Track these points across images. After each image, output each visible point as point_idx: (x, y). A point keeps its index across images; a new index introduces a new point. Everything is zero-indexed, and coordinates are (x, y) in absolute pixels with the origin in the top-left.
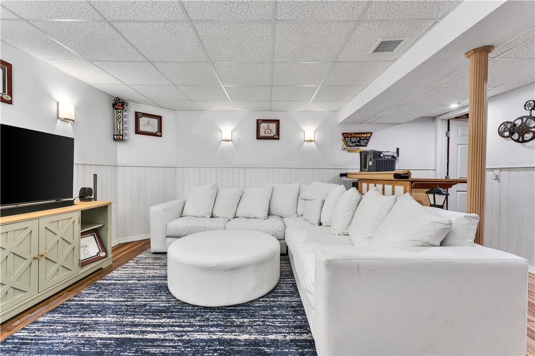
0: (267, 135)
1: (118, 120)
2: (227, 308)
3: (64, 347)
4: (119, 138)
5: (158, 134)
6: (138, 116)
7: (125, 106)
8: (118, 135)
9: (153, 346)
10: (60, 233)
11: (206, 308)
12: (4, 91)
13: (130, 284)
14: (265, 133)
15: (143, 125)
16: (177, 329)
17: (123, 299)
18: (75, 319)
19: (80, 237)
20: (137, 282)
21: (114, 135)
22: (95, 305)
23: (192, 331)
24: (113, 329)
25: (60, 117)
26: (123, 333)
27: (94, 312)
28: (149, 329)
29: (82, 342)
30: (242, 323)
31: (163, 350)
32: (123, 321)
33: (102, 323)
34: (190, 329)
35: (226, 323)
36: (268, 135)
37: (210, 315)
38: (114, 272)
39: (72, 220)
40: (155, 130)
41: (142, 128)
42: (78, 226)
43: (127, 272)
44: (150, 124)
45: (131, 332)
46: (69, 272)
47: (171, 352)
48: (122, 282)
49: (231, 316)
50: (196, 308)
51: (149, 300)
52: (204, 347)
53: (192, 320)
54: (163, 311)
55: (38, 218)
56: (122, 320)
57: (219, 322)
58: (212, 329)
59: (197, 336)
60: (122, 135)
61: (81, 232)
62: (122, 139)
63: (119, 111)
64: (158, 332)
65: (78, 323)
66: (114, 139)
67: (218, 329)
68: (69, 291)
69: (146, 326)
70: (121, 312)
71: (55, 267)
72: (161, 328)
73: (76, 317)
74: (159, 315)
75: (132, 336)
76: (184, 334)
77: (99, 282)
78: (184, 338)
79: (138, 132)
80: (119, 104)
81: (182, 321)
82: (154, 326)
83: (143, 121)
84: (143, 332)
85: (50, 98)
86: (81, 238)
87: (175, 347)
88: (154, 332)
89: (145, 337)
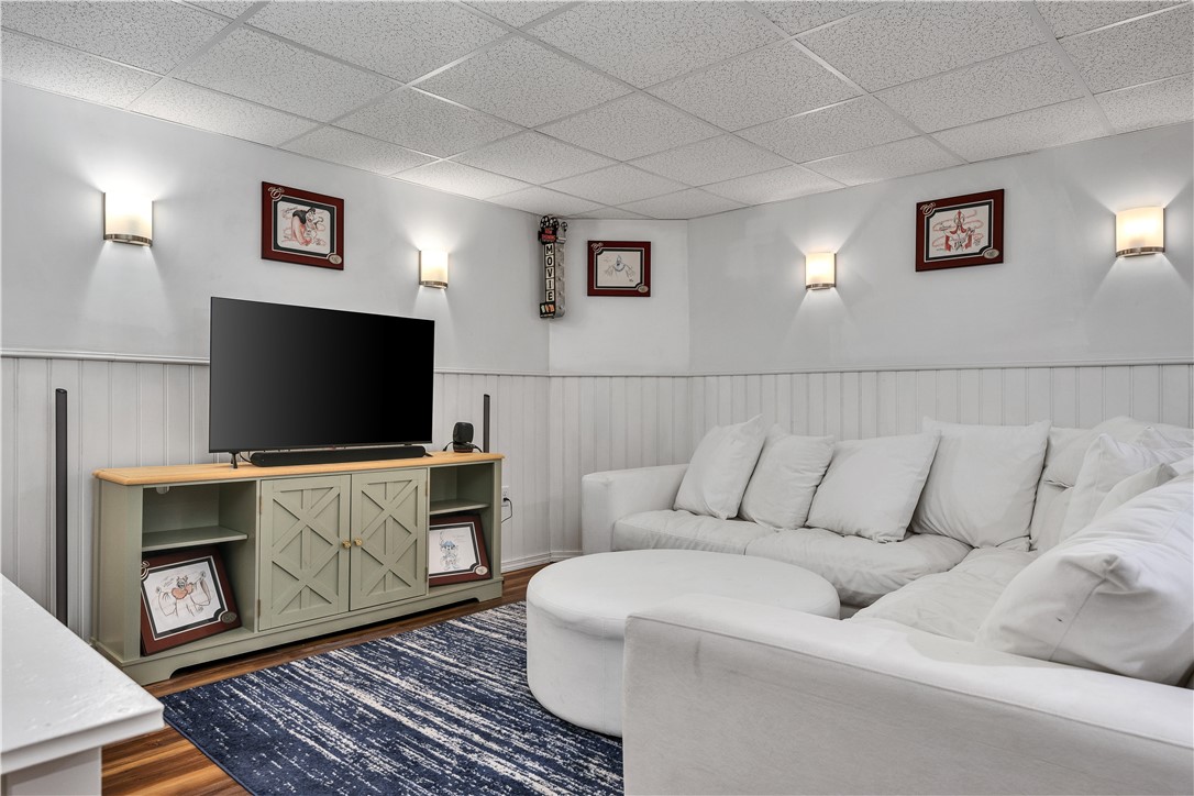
0: (953, 252)
1: (548, 268)
2: (604, 740)
3: (321, 699)
4: (550, 309)
5: (642, 290)
6: (593, 250)
7: (560, 230)
8: (546, 303)
9: (415, 747)
10: (390, 508)
11: (564, 723)
12: (332, 250)
13: (491, 639)
14: (948, 247)
15: (606, 272)
16: (477, 738)
17: (455, 662)
18: (367, 668)
19: (429, 527)
20: (505, 639)
21: (541, 305)
22: (410, 658)
23: (496, 753)
24: (393, 701)
25: (423, 280)
26: (398, 711)
27: (398, 667)
28: (438, 720)
29: (344, 702)
30: (598, 777)
31: (421, 759)
32: (416, 694)
33: (390, 686)
34: (495, 747)
35: (569, 765)
36: (960, 252)
37: (558, 739)
38: (490, 611)
39: (412, 486)
40: (633, 279)
41: (603, 280)
42: (424, 501)
43: (508, 617)
44: (621, 266)
45: (411, 715)
46: (404, 588)
47: (429, 767)
48: (482, 632)
49: (593, 756)
50: (548, 717)
51: (490, 675)
52: (482, 784)
53: (515, 735)
54: (488, 702)
55: (350, 473)
56: (418, 692)
57: (558, 758)
58: (529, 764)
59: (493, 763)
60: (554, 303)
61: (429, 513)
62: (554, 313)
63: (549, 245)
64: (445, 730)
65: (364, 674)
66: (541, 313)
67: (541, 769)
68: (401, 626)
69: (439, 714)
70: (430, 679)
71: (381, 571)
72: (455, 726)
73: (370, 665)
74: (474, 704)
75: (405, 720)
76: (477, 749)
77: (451, 622)
78: (470, 756)
79: (594, 290)
80: (549, 231)
81: (498, 728)
82: (450, 719)
83: (606, 260)
84: (425, 721)
85: (406, 244)
86: (431, 529)
87: (441, 762)
88: (438, 728)
89: (421, 730)
